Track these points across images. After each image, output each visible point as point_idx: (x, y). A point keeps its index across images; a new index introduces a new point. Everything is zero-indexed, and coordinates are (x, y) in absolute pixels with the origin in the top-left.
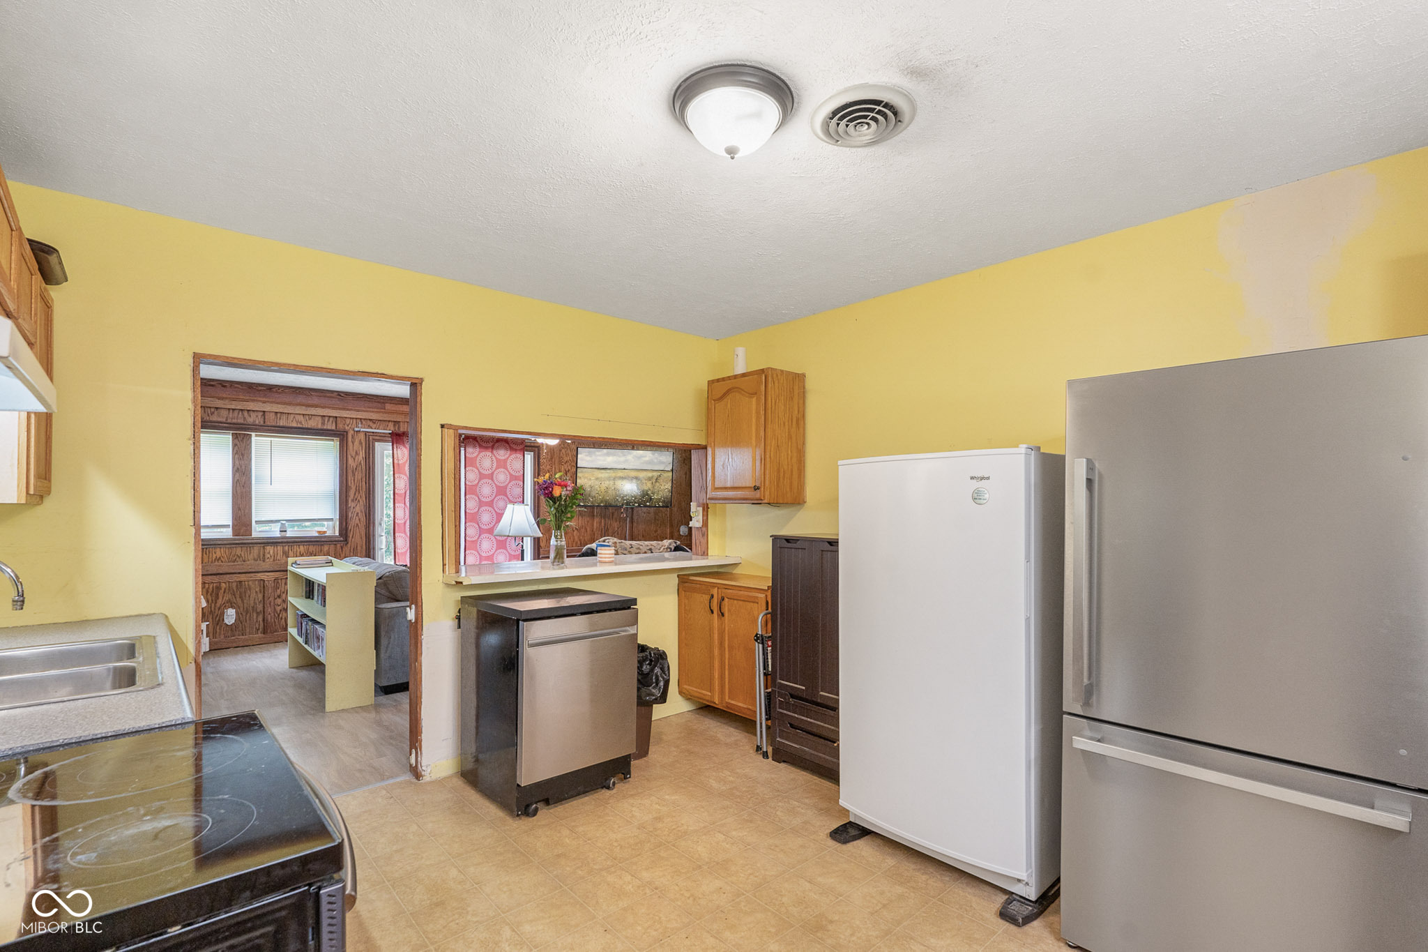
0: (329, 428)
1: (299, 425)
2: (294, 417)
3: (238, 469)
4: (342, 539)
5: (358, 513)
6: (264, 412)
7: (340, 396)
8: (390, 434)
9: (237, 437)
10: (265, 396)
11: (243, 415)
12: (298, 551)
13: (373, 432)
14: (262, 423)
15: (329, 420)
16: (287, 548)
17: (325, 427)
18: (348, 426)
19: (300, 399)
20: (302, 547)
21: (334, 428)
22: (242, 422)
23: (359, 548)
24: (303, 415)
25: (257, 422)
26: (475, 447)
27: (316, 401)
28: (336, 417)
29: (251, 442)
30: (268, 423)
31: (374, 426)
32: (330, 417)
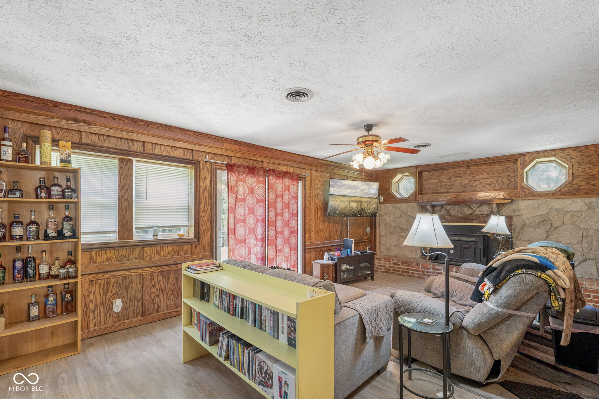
0: (188, 158)
1: (168, 155)
2: (165, 148)
3: (123, 186)
4: (196, 240)
5: (206, 221)
6: (144, 142)
7: (195, 134)
8: (225, 164)
9: (122, 162)
10: (145, 129)
11: (128, 143)
12: (167, 250)
13: (215, 163)
14: (142, 151)
15: (187, 152)
16: (159, 248)
17: (185, 157)
18: (200, 157)
19: (170, 134)
20: (169, 248)
21: (191, 158)
22: (128, 149)
23: (206, 247)
24: (171, 146)
25: (138, 150)
26: (273, 176)
27: (179, 136)
28: (193, 150)
29: (133, 166)
30: (147, 151)
31: (216, 158)
32: (188, 149)
